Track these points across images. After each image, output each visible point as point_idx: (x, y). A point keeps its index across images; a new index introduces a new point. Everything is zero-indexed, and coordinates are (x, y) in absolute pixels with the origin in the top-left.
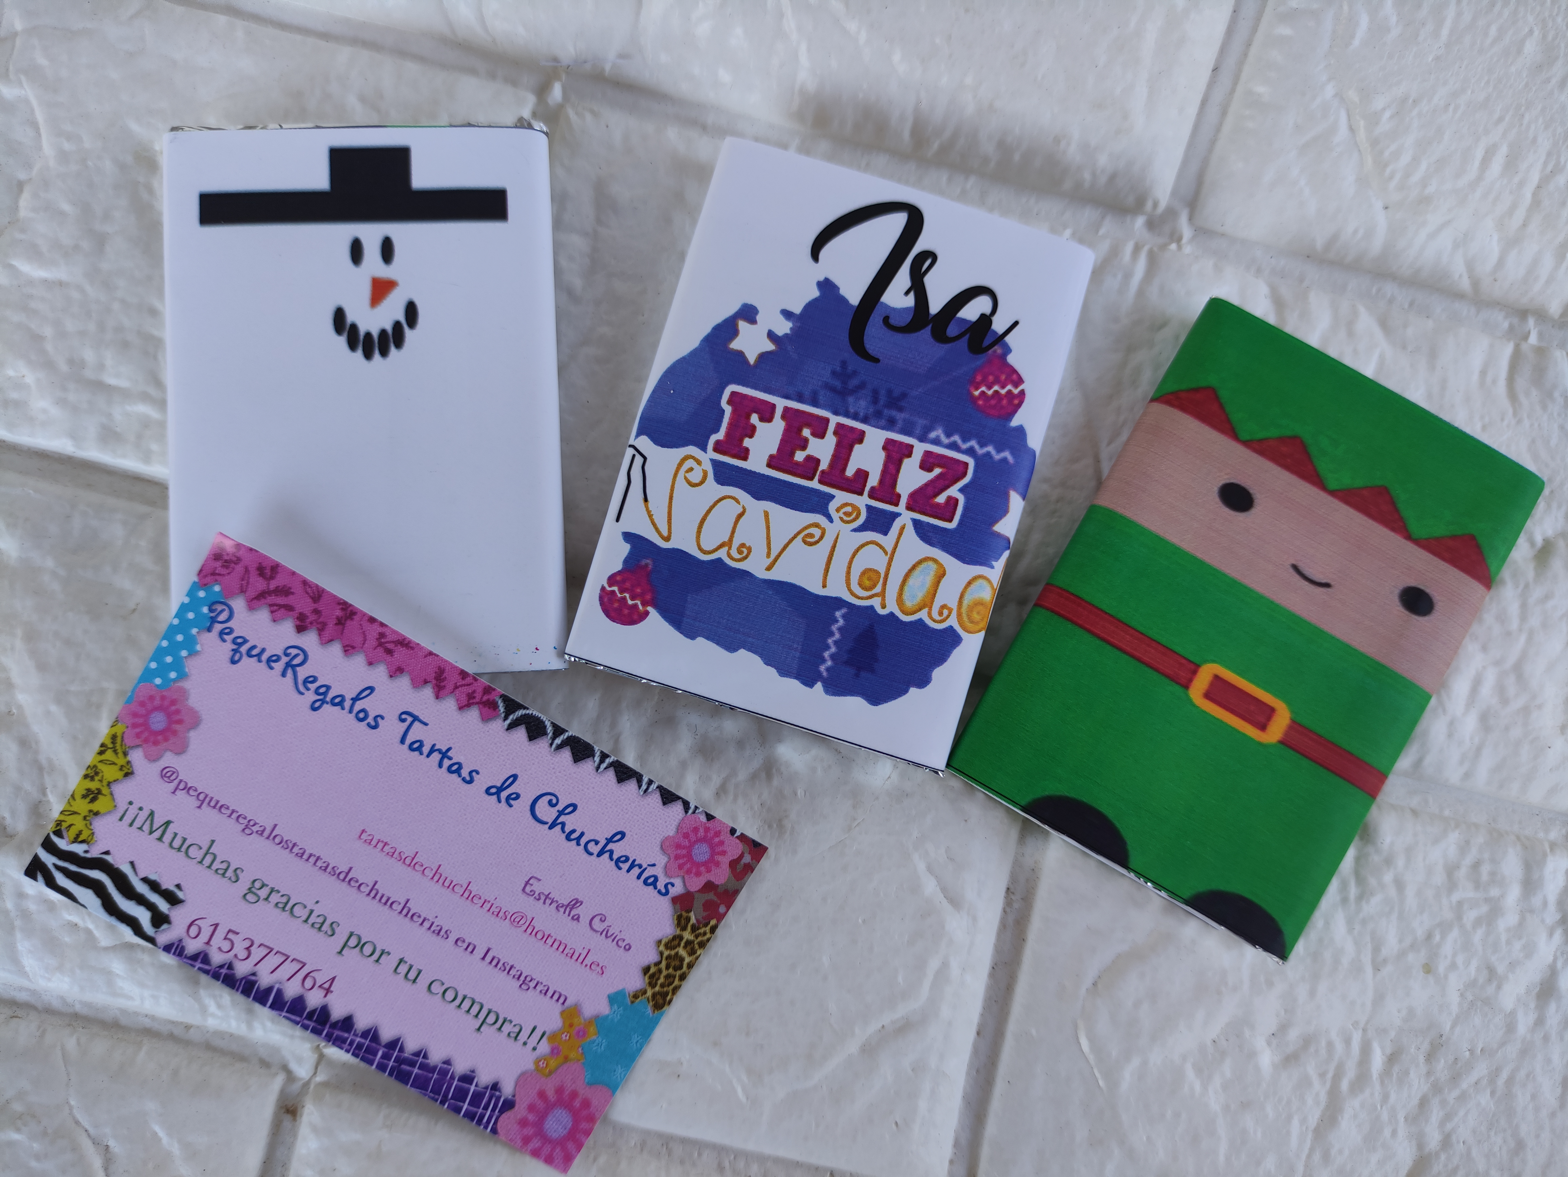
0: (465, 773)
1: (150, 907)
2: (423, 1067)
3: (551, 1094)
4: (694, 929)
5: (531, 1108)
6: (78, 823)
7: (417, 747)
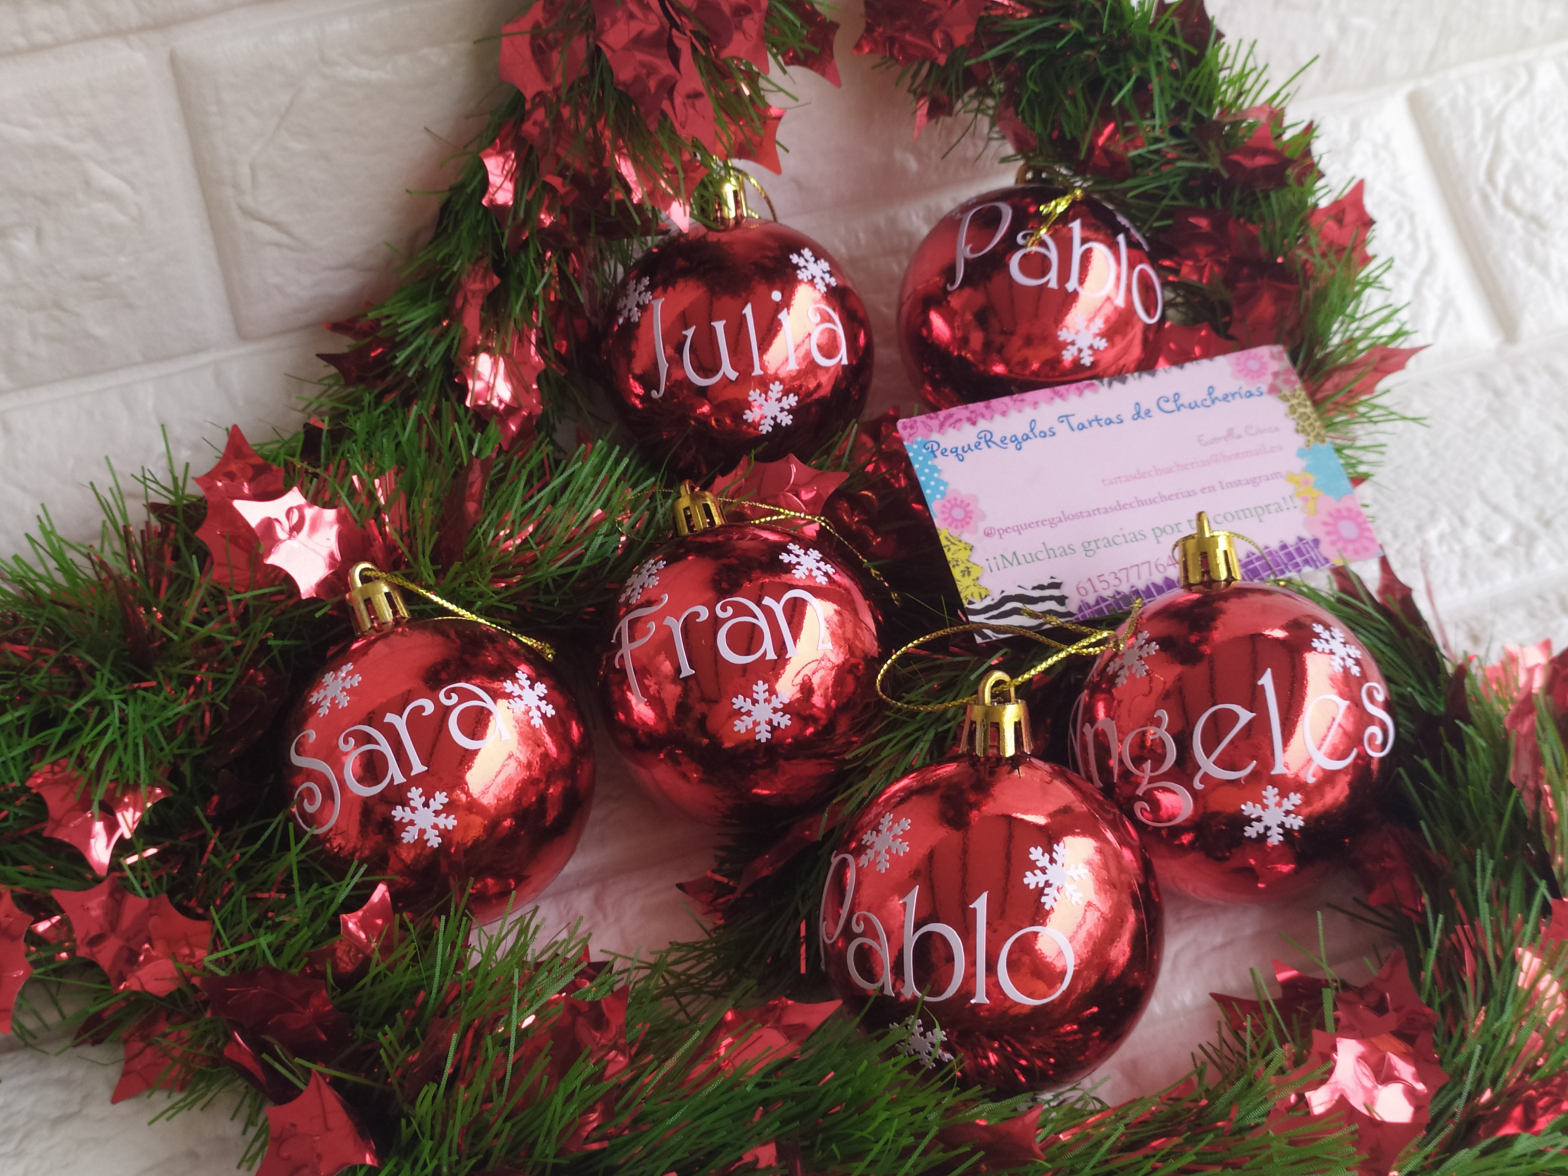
0: (1115, 419)
1: (1051, 598)
2: (1258, 559)
3: (1329, 520)
4: (1293, 396)
5: (1329, 533)
6: (976, 591)
7: (1082, 427)
